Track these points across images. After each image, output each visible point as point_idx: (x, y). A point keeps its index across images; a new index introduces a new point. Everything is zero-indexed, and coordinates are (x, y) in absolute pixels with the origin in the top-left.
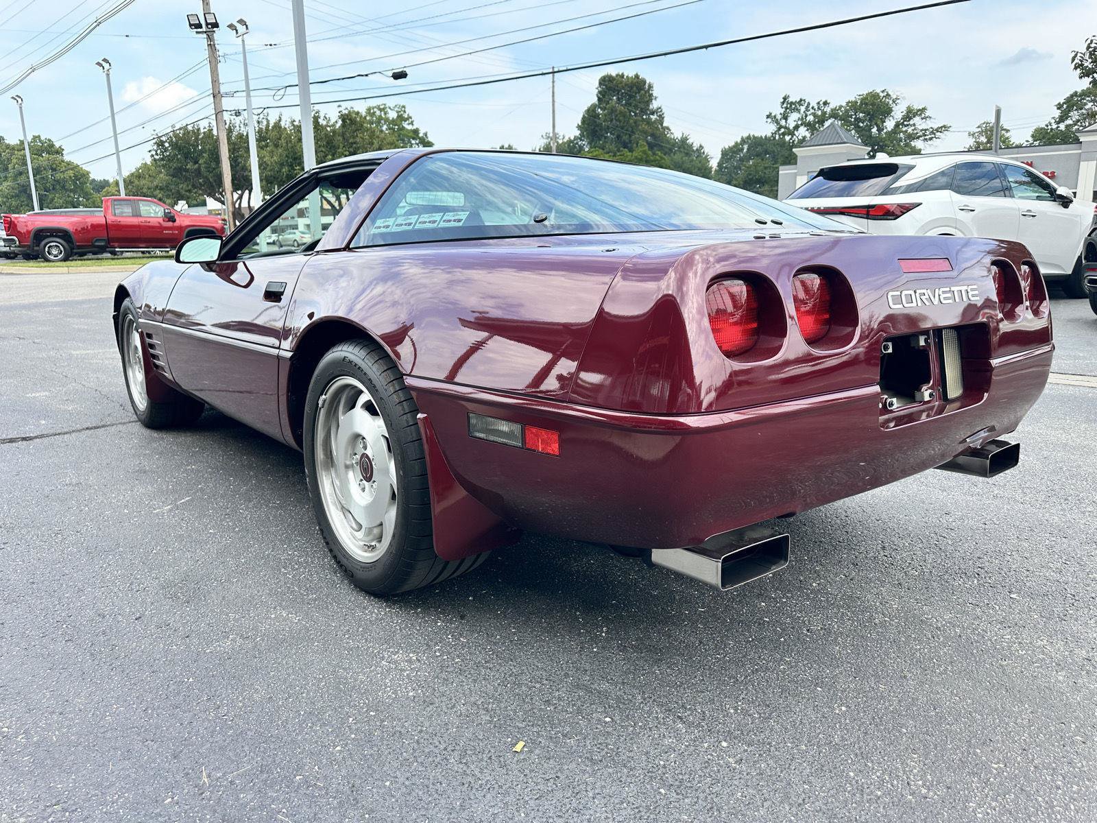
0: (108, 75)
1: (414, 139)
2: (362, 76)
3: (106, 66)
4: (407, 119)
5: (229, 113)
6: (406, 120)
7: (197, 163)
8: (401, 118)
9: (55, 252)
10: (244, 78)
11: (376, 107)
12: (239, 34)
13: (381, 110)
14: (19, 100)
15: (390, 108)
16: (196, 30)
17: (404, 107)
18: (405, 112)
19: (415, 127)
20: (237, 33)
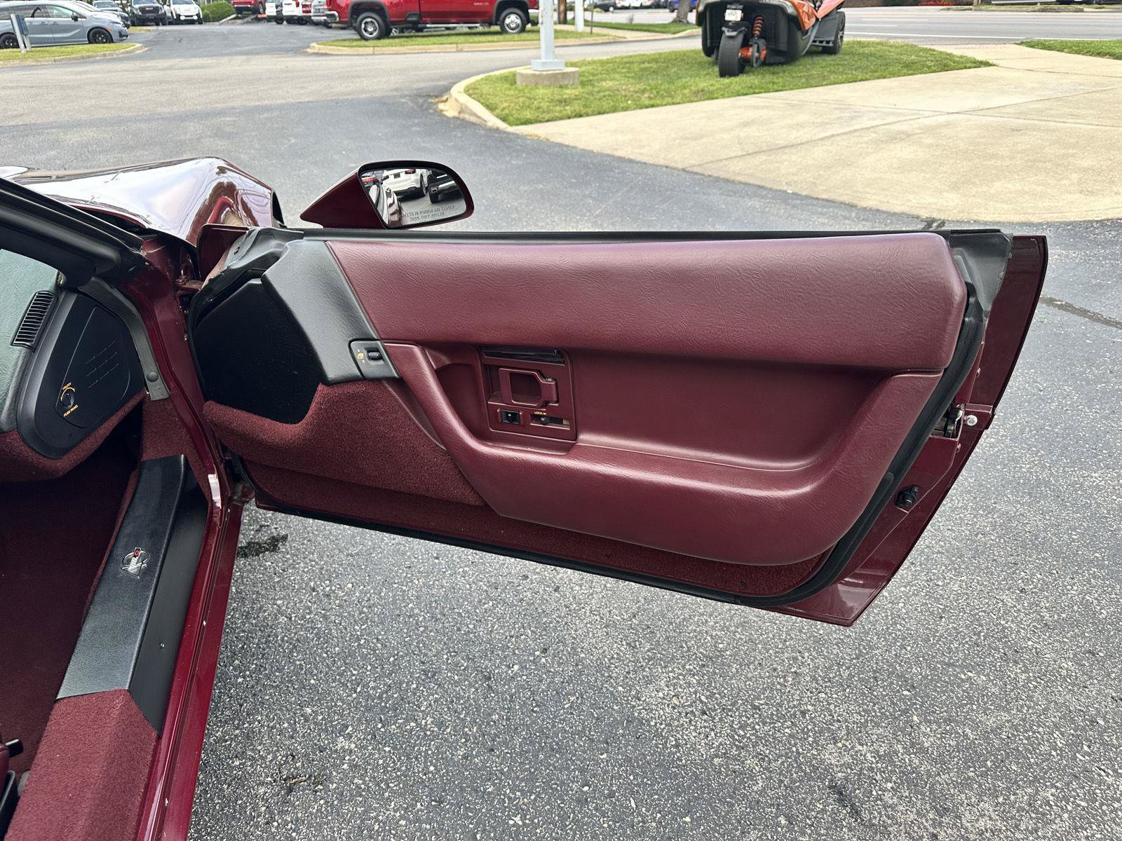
9: (370, 29)
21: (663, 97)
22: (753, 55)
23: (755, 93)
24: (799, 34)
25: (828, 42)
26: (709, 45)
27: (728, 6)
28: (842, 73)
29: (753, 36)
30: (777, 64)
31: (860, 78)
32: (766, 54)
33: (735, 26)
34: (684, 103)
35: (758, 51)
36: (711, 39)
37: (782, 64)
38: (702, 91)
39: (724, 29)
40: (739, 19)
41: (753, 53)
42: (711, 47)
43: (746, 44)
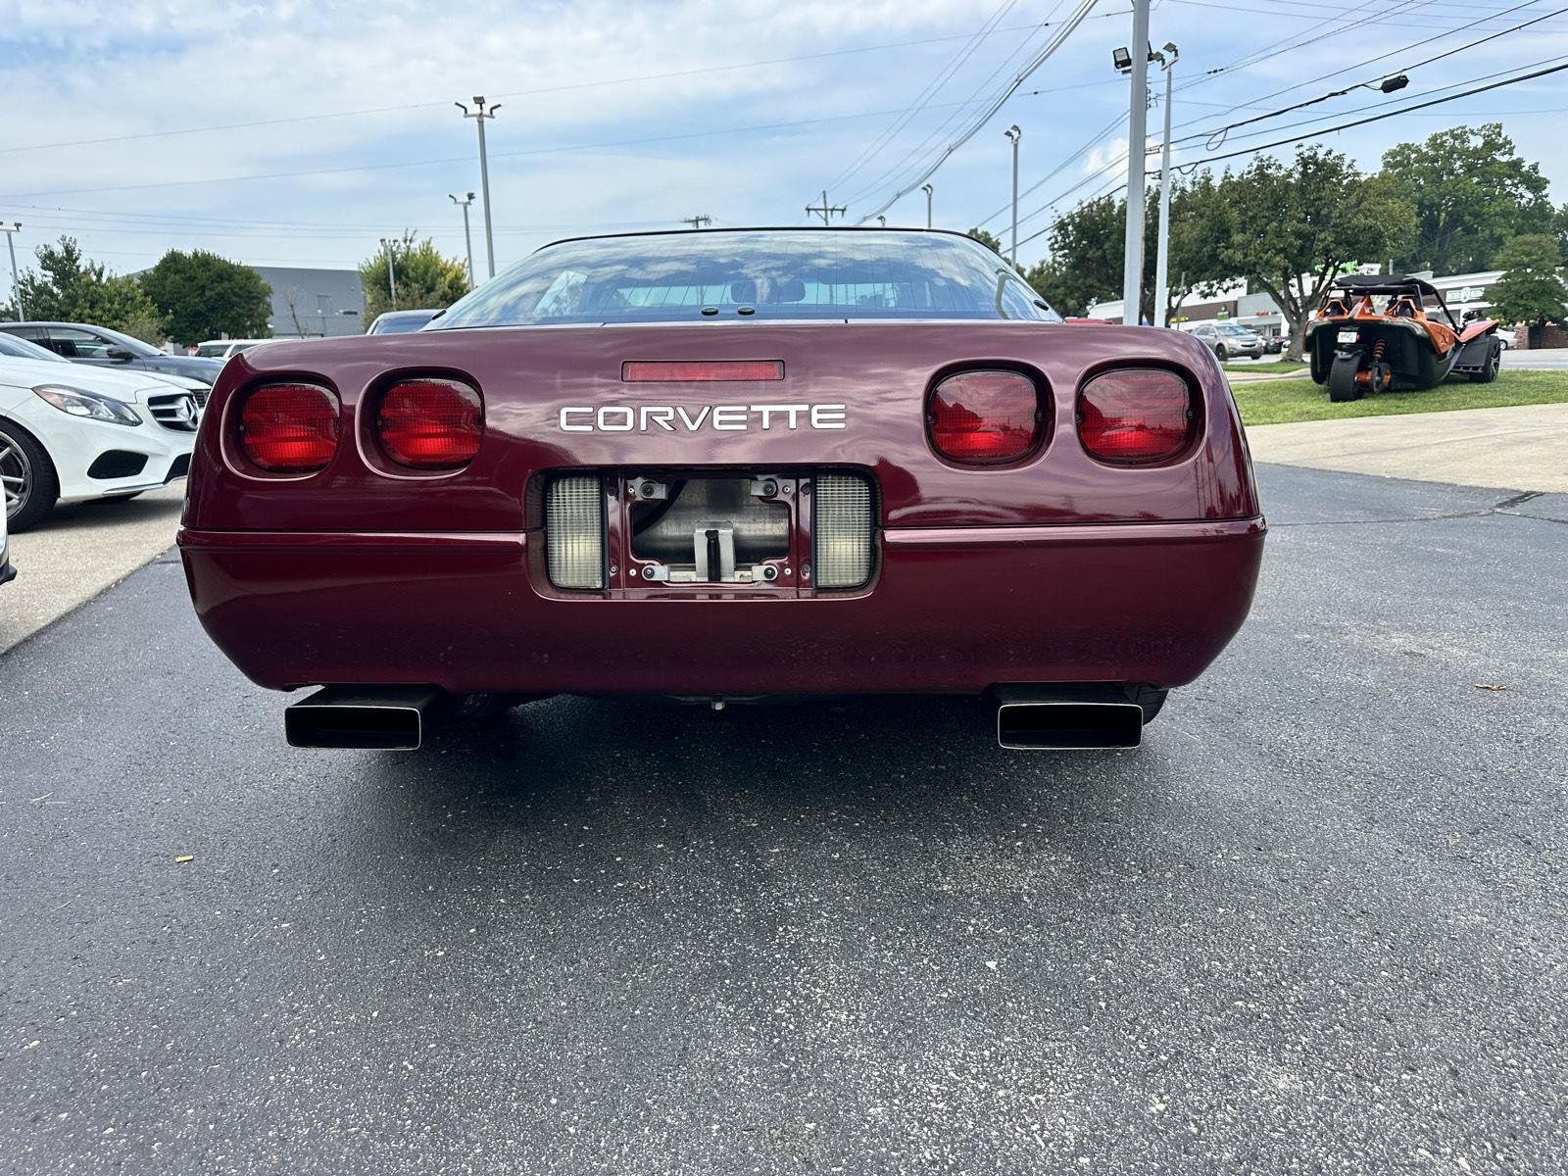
0: (1016, 146)
1: (1510, 177)
2: (1337, 94)
3: (1015, 134)
4: (1503, 146)
5: (1152, 176)
6: (1499, 148)
7: (1101, 248)
8: (1491, 145)
10: (1163, 129)
11: (1446, 134)
12: (1167, 64)
13: (1455, 137)
14: (929, 189)
15: (1472, 132)
16: (1123, 69)
17: (1499, 126)
18: (1500, 134)
19: (1514, 158)
20: (1163, 63)
21: (1260, 417)
22: (1372, 379)
23: (1372, 415)
24: (1433, 358)
25: (1476, 368)
26: (1319, 371)
27: (1342, 328)
28: (1492, 398)
29: (1373, 358)
30: (1407, 390)
31: (1511, 403)
32: (1390, 380)
33: (1350, 348)
34: (1285, 422)
35: (1379, 374)
36: (1322, 364)
37: (1413, 390)
38: (1308, 413)
39: (1336, 351)
40: (1354, 341)
41: (1372, 376)
42: (1320, 374)
43: (1363, 367)
